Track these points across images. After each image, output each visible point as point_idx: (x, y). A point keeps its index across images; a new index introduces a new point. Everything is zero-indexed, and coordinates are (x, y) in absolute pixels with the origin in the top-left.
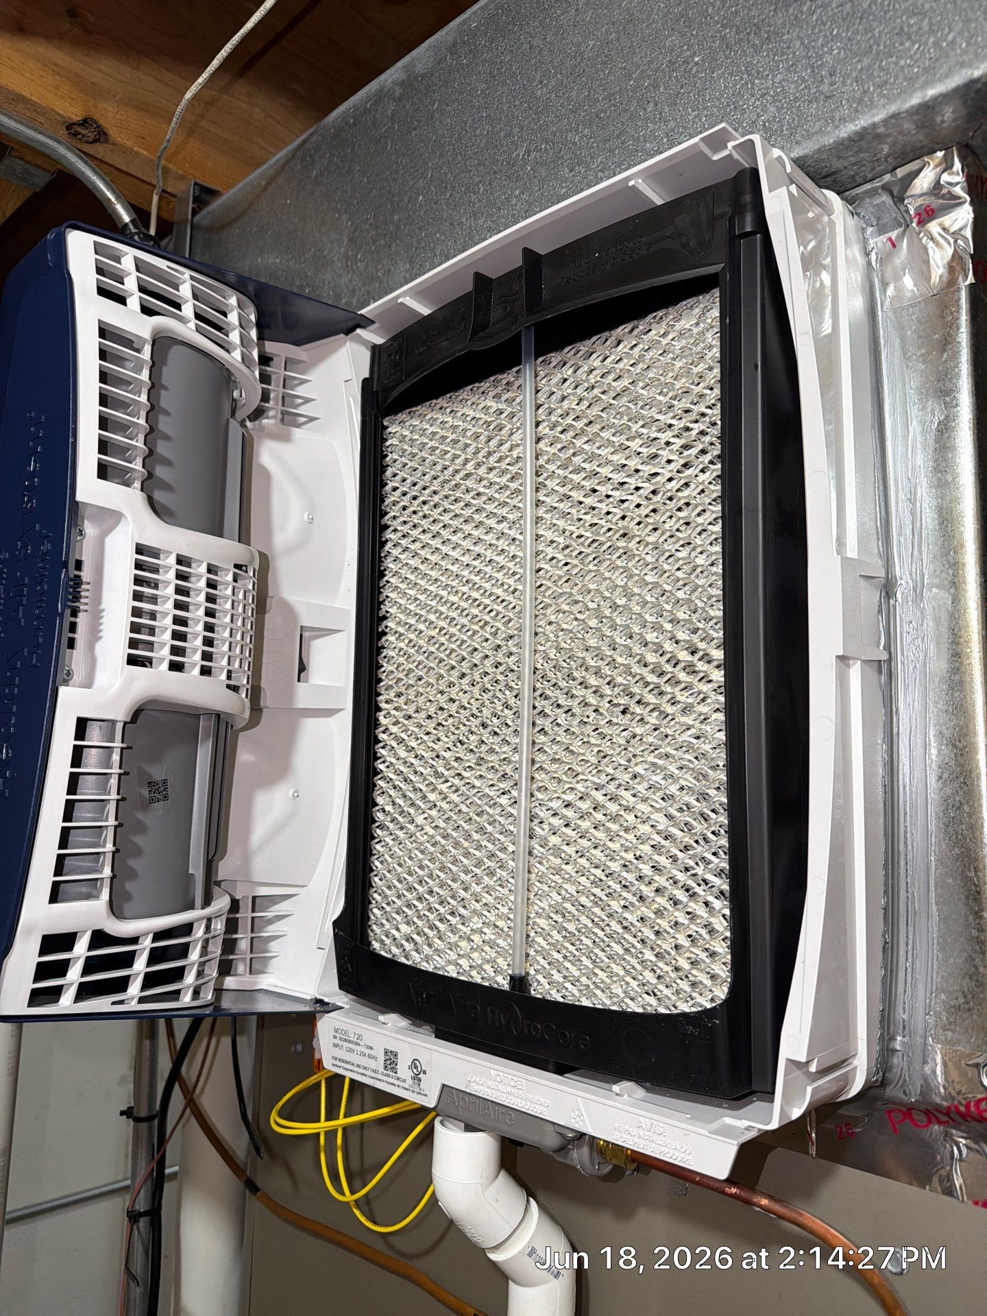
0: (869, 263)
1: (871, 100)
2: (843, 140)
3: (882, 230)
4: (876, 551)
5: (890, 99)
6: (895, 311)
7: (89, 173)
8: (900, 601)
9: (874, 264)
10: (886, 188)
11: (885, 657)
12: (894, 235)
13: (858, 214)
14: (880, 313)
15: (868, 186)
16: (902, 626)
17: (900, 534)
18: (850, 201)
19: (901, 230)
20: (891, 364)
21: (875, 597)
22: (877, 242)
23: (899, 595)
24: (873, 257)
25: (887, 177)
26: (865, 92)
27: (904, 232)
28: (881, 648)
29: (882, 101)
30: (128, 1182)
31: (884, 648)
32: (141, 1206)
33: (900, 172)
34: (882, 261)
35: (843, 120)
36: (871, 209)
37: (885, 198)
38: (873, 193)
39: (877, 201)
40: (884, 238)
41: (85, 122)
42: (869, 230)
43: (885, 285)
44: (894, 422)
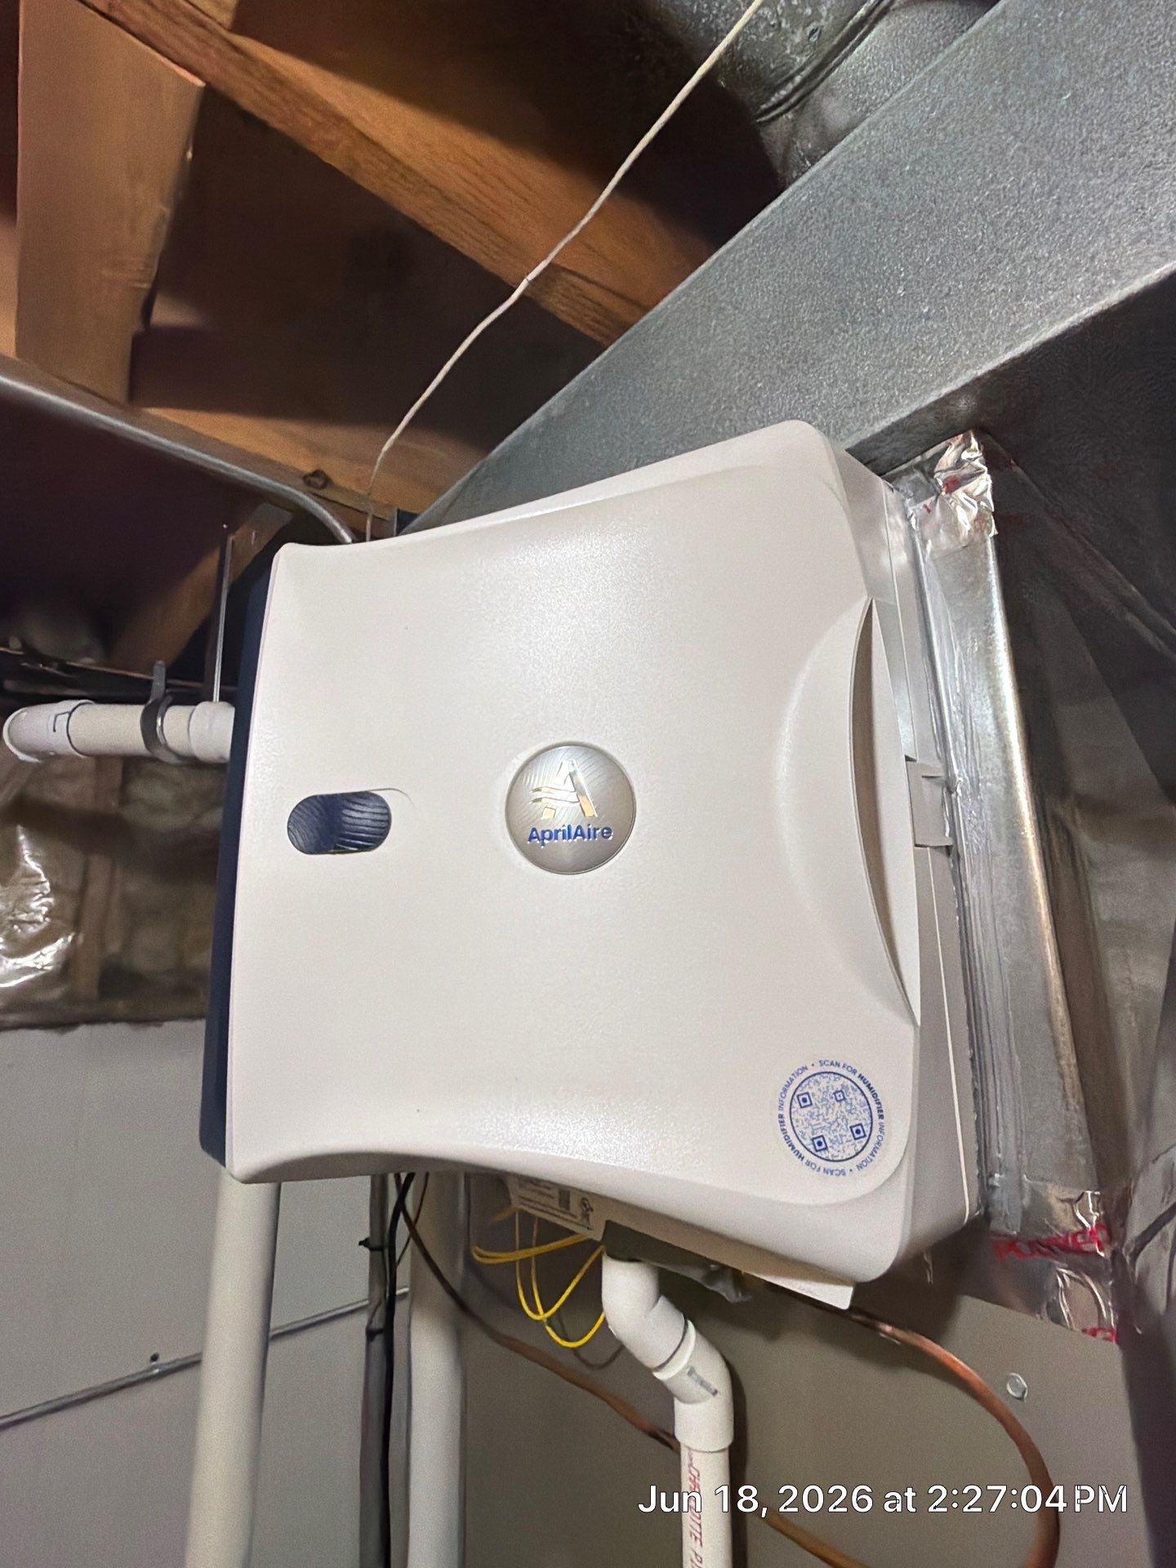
0: (910, 526)
1: (897, 402)
2: (878, 434)
3: (917, 501)
4: (935, 754)
5: (912, 399)
6: (934, 561)
7: (320, 508)
8: (960, 794)
9: (914, 526)
10: (919, 467)
11: (950, 842)
12: (928, 502)
13: (898, 490)
14: (922, 564)
15: (904, 467)
16: (963, 815)
17: (954, 741)
18: (890, 480)
19: (933, 498)
20: (934, 604)
21: (939, 792)
22: (915, 510)
23: (959, 790)
24: (913, 521)
25: (918, 459)
26: (892, 397)
27: (936, 500)
28: (947, 835)
29: (906, 402)
30: (366, 1303)
31: (950, 835)
32: (378, 1324)
33: (929, 454)
34: (920, 523)
35: (876, 419)
36: (908, 485)
37: (918, 475)
38: (907, 472)
39: (913, 477)
40: (920, 506)
41: (316, 474)
42: (908, 501)
43: (924, 542)
44: (942, 650)
